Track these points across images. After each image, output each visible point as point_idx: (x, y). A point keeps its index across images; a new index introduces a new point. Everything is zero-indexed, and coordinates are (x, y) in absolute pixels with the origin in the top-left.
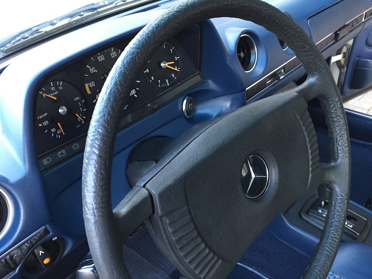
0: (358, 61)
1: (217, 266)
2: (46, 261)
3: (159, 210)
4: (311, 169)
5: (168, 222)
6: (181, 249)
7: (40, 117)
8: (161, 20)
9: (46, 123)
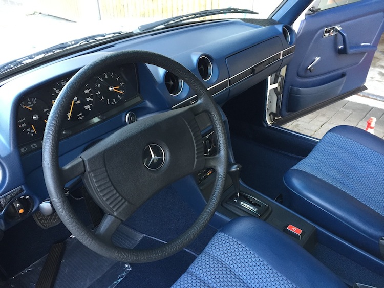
0: (291, 89)
1: (124, 205)
2: (21, 211)
3: (88, 169)
4: (196, 156)
5: (93, 175)
6: (101, 191)
7: (20, 121)
8: (90, 65)
9: (24, 125)
